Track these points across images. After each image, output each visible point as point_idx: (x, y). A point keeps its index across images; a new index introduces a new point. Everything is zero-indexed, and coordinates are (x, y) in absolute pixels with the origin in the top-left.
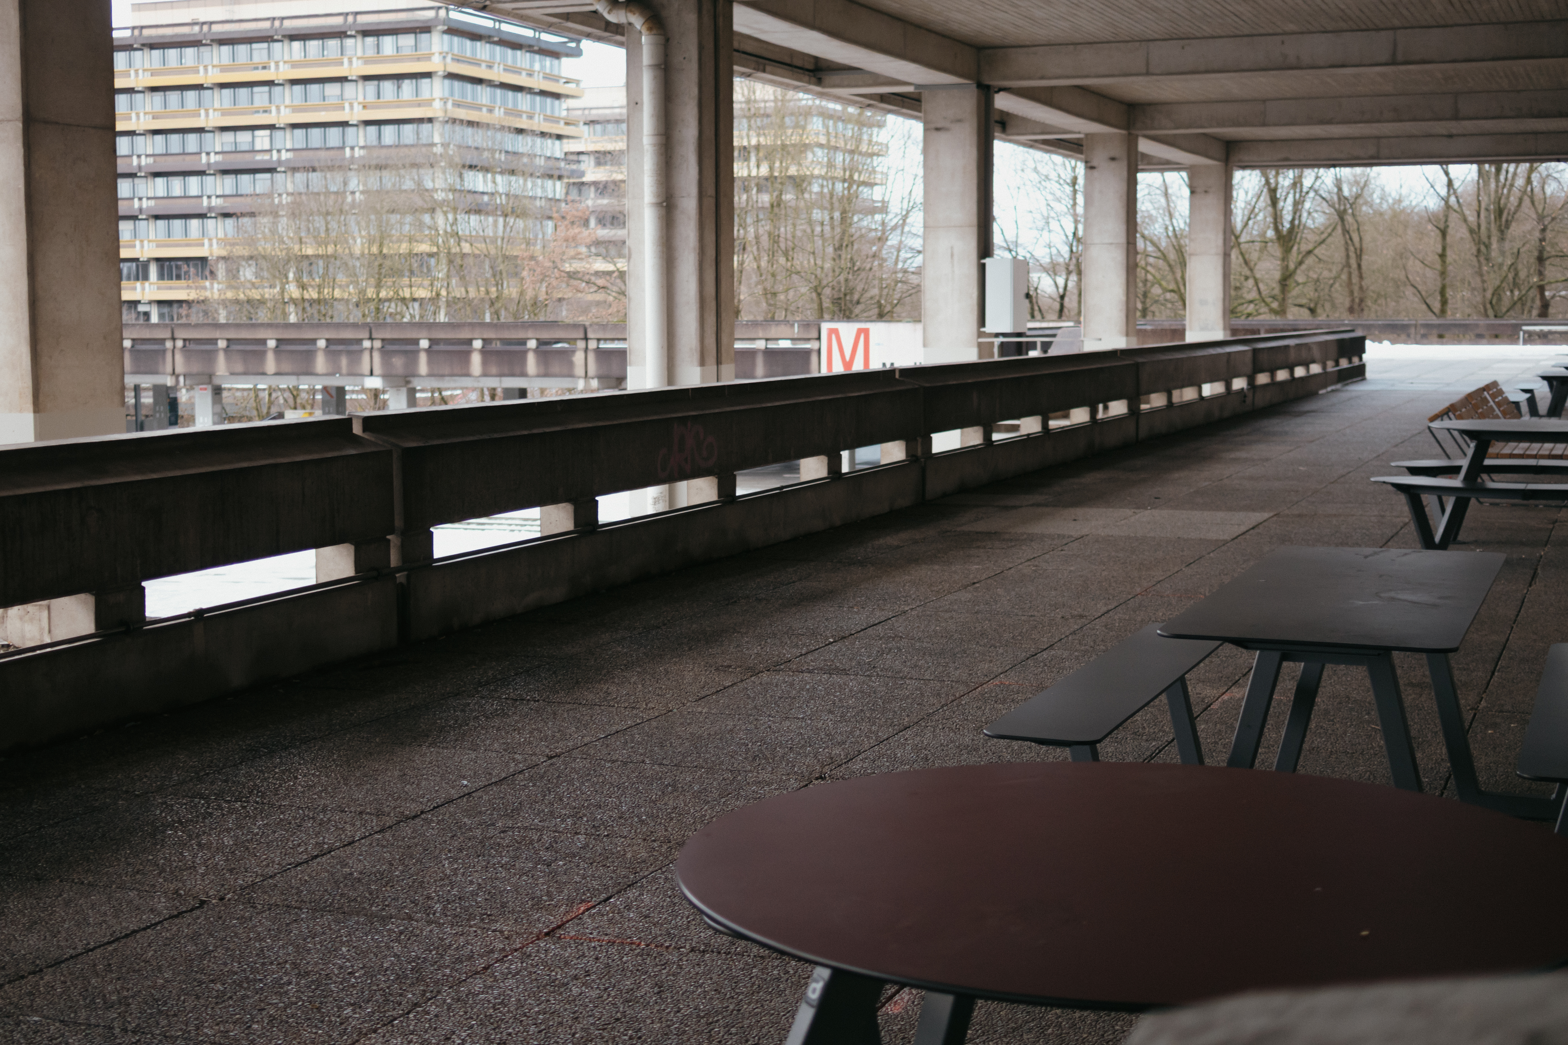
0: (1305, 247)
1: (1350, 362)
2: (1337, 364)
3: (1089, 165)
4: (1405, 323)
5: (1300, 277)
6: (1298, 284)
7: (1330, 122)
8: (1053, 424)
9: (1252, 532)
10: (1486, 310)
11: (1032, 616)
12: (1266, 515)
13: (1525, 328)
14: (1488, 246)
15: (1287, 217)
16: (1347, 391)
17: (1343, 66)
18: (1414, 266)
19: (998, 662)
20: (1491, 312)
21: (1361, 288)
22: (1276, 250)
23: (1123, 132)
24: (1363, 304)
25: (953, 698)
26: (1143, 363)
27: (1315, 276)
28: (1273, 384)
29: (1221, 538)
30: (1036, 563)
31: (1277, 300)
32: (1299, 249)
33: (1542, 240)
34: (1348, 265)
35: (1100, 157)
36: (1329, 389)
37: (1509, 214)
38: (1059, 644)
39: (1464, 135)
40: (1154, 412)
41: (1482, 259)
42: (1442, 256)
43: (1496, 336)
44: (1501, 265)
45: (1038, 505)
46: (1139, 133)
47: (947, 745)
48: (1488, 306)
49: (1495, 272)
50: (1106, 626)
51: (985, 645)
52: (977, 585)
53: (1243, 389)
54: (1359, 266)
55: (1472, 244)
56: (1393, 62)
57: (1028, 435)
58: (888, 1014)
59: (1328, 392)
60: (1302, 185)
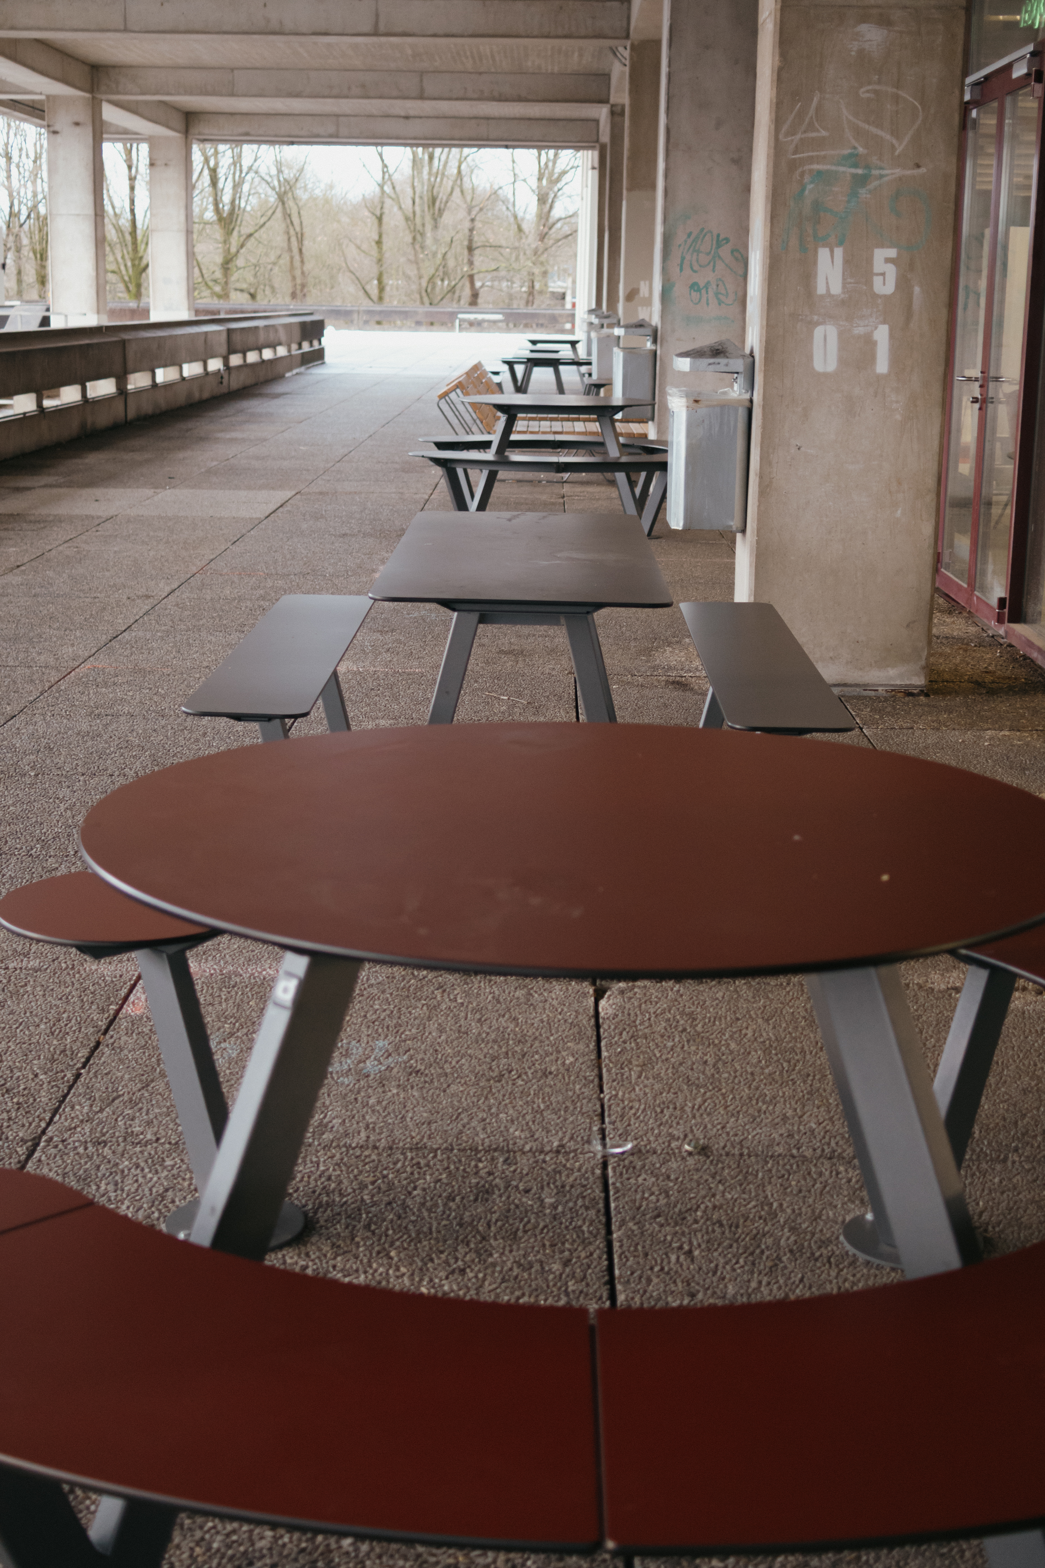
0: (246, 231)
1: (311, 345)
2: (300, 347)
3: (52, 129)
4: (348, 309)
5: (240, 262)
6: (238, 269)
7: (298, 95)
8: (47, 403)
9: (281, 510)
10: (421, 298)
11: (95, 598)
12: (289, 494)
13: (460, 316)
14: (422, 234)
15: (226, 198)
16: (311, 374)
17: (326, 34)
18: (351, 251)
19: (81, 646)
20: (426, 300)
21: (303, 273)
22: (218, 233)
23: (87, 95)
24: (305, 290)
25: (50, 684)
26: (129, 340)
27: (254, 261)
28: (245, 366)
29: (254, 516)
30: (75, 545)
31: (219, 283)
32: (239, 232)
33: (471, 230)
34: (290, 250)
35: (62, 121)
36: (295, 372)
37: (441, 202)
38: (136, 625)
39: (421, 117)
40: (139, 392)
41: (417, 247)
42: (379, 243)
43: (432, 324)
44: (435, 254)
45: (51, 486)
46: (104, 97)
47: (66, 733)
48: (424, 294)
49: (429, 260)
50: (177, 605)
51: (58, 629)
52: (23, 568)
53: (219, 370)
54: (300, 251)
55: (407, 232)
56: (376, 33)
57: (24, 414)
58: (130, 1015)
59: (293, 375)
60: (241, 166)
